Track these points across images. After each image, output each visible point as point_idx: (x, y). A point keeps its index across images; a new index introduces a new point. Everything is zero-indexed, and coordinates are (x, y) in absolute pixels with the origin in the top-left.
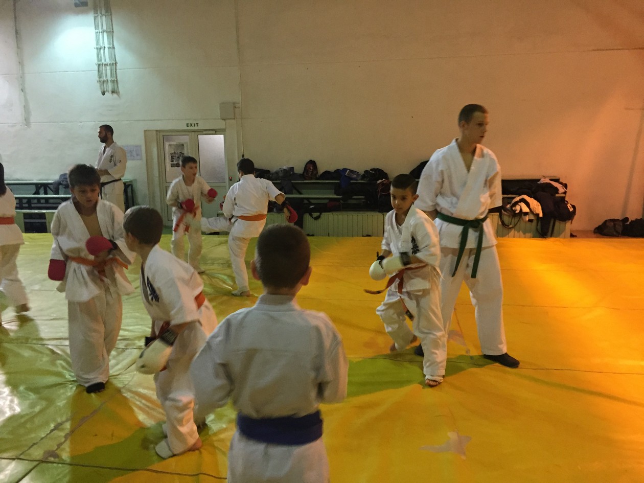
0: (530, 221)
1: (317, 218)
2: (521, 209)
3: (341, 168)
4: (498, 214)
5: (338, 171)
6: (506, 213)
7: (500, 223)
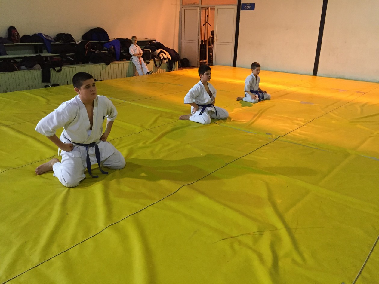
0: (167, 62)
1: (59, 71)
2: (163, 57)
3: (37, 32)
4: (153, 60)
5: (35, 35)
6: (157, 59)
7: (154, 65)
